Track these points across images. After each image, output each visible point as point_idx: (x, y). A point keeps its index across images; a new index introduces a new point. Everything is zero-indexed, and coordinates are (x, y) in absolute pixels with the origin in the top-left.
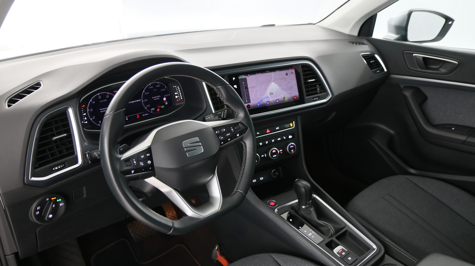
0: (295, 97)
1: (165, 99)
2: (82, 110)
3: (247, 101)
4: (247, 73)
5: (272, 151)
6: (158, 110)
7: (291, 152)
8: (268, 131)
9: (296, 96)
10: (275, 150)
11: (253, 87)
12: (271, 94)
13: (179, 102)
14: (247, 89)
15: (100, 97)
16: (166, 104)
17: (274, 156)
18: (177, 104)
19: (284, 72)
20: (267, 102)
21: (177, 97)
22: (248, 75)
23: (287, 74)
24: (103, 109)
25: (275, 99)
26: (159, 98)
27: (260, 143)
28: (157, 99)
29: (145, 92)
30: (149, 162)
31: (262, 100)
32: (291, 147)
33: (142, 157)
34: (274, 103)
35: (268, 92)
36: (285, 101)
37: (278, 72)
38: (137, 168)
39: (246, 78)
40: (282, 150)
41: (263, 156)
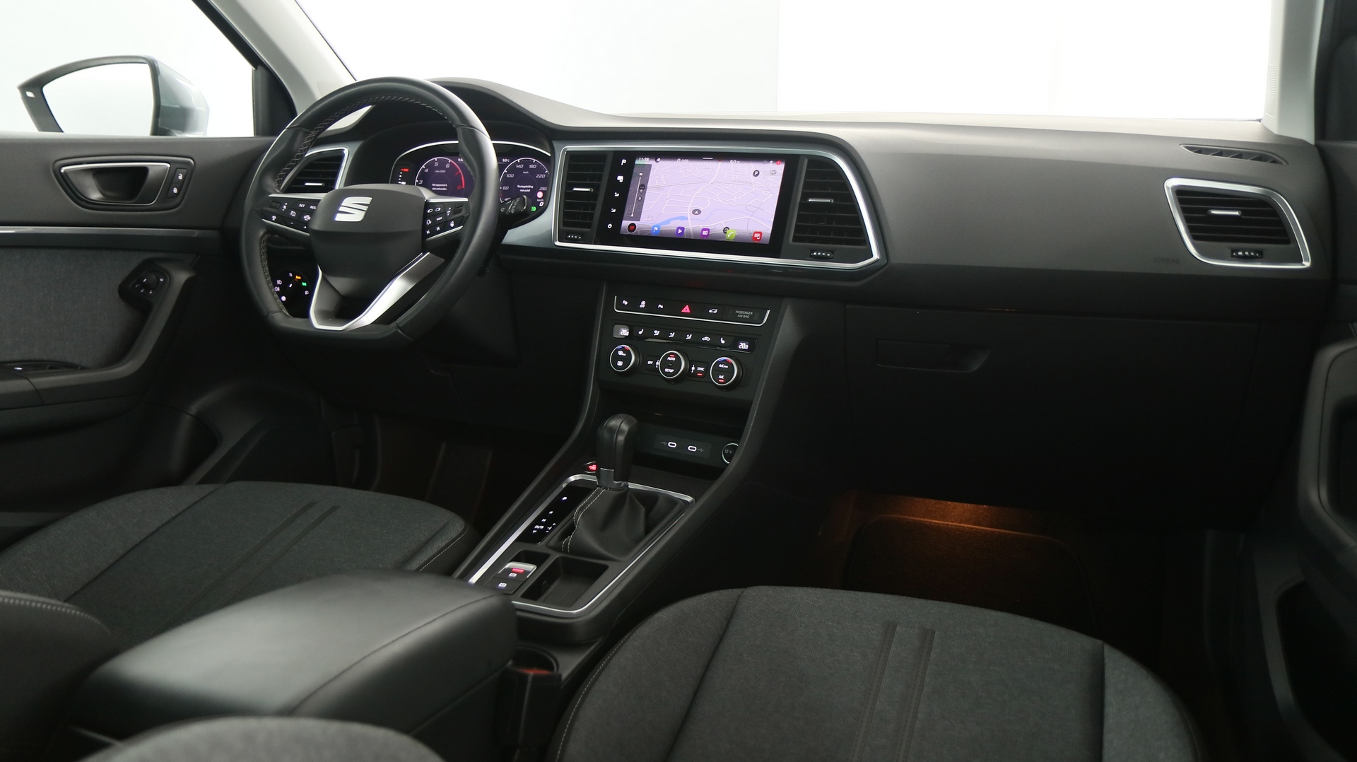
0: (757, 235)
1: (540, 195)
3: (632, 215)
4: (656, 155)
5: (668, 355)
7: (717, 380)
8: (686, 309)
9: (761, 233)
10: (676, 356)
11: (658, 188)
12: (697, 212)
14: (643, 189)
15: (437, 164)
16: (540, 204)
17: (666, 370)
19: (752, 166)
20: (679, 228)
22: (659, 159)
23: (756, 173)
25: (702, 226)
26: (529, 191)
27: (656, 332)
29: (508, 173)
30: (307, 218)
31: (668, 221)
32: (720, 366)
33: (301, 205)
34: (694, 234)
35: (689, 207)
36: (725, 237)
37: (734, 165)
38: (282, 216)
39: (651, 165)
40: (702, 369)
41: (650, 363)
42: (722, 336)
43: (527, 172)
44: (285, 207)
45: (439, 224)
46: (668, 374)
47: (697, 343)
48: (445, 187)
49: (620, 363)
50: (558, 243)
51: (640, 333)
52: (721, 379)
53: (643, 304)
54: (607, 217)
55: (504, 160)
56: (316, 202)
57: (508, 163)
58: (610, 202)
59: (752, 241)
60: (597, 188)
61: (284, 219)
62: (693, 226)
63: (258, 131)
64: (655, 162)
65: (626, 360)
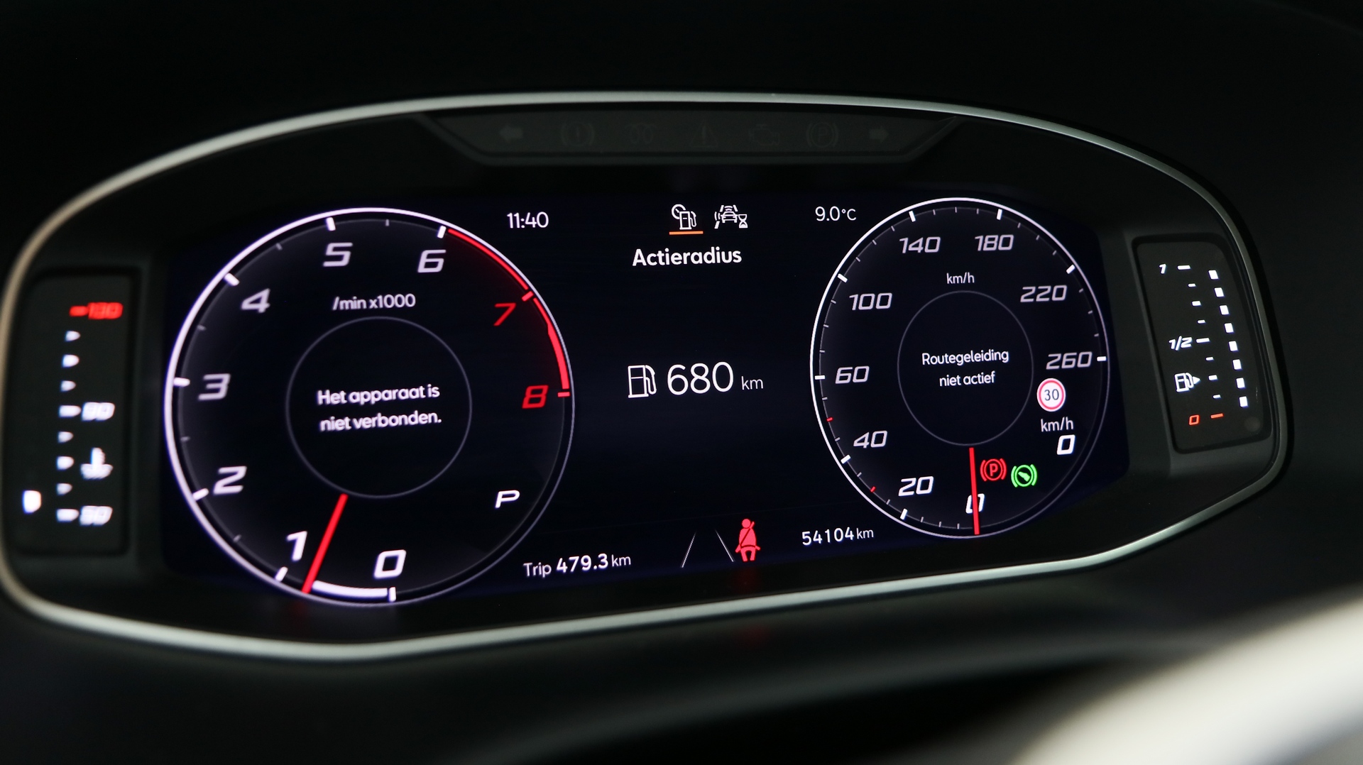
1: (1051, 395)
2: (72, 348)
6: (975, 504)
13: (1210, 438)
15: (339, 256)
16: (1060, 452)
18: (1179, 464)
21: (1187, 382)
24: (359, 397)
26: (992, 378)
28: (969, 380)
43: (970, 277)
48: (423, 405)
57: (846, 232)
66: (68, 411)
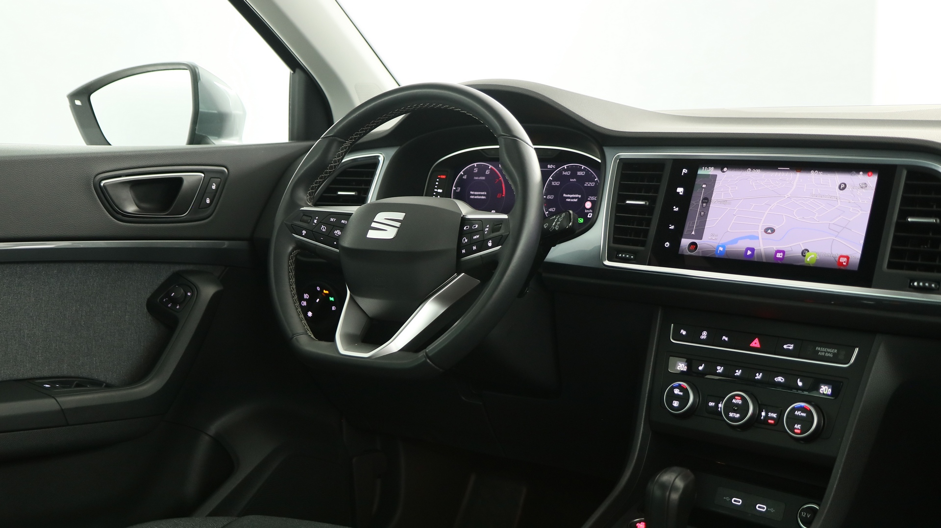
0: (843, 260)
1: (588, 205)
2: (437, 181)
3: (693, 233)
4: (722, 164)
5: (733, 397)
7: (793, 429)
8: (756, 343)
9: (848, 258)
10: (743, 398)
11: (724, 202)
12: (769, 231)
14: (706, 203)
15: (476, 170)
16: (588, 216)
17: (731, 415)
19: (837, 178)
22: (725, 169)
23: (843, 186)
24: (476, 193)
25: (776, 247)
26: (576, 200)
27: (719, 368)
28: (572, 200)
29: (553, 180)
30: (338, 232)
31: (735, 241)
32: (796, 413)
33: (332, 220)
34: (767, 256)
35: (761, 225)
36: (803, 261)
37: (815, 177)
38: (312, 231)
39: (716, 175)
40: (774, 415)
41: (711, 404)
42: (799, 376)
43: (575, 180)
44: (315, 221)
45: (476, 242)
46: (734, 419)
47: (768, 382)
48: (484, 195)
49: (676, 404)
50: (607, 263)
51: (701, 368)
52: (798, 429)
53: (704, 335)
54: (663, 234)
55: (549, 166)
56: (348, 216)
57: (553, 170)
58: (667, 216)
59: (837, 267)
60: (653, 201)
61: (314, 234)
62: (765, 246)
63: (293, 136)
64: (720, 172)
65: (684, 399)
66: (436, 190)
